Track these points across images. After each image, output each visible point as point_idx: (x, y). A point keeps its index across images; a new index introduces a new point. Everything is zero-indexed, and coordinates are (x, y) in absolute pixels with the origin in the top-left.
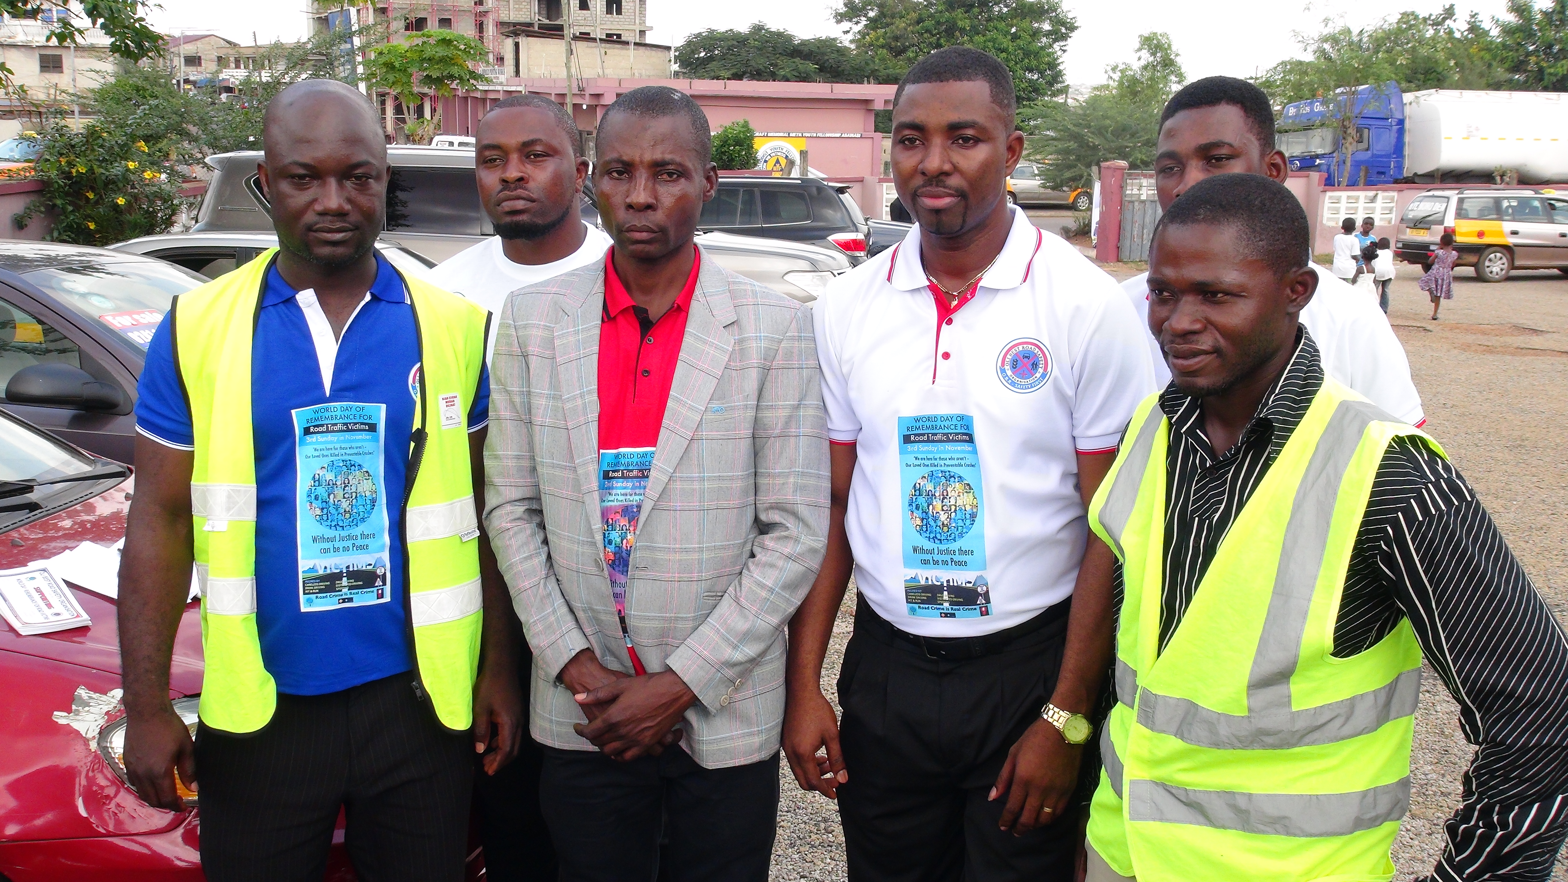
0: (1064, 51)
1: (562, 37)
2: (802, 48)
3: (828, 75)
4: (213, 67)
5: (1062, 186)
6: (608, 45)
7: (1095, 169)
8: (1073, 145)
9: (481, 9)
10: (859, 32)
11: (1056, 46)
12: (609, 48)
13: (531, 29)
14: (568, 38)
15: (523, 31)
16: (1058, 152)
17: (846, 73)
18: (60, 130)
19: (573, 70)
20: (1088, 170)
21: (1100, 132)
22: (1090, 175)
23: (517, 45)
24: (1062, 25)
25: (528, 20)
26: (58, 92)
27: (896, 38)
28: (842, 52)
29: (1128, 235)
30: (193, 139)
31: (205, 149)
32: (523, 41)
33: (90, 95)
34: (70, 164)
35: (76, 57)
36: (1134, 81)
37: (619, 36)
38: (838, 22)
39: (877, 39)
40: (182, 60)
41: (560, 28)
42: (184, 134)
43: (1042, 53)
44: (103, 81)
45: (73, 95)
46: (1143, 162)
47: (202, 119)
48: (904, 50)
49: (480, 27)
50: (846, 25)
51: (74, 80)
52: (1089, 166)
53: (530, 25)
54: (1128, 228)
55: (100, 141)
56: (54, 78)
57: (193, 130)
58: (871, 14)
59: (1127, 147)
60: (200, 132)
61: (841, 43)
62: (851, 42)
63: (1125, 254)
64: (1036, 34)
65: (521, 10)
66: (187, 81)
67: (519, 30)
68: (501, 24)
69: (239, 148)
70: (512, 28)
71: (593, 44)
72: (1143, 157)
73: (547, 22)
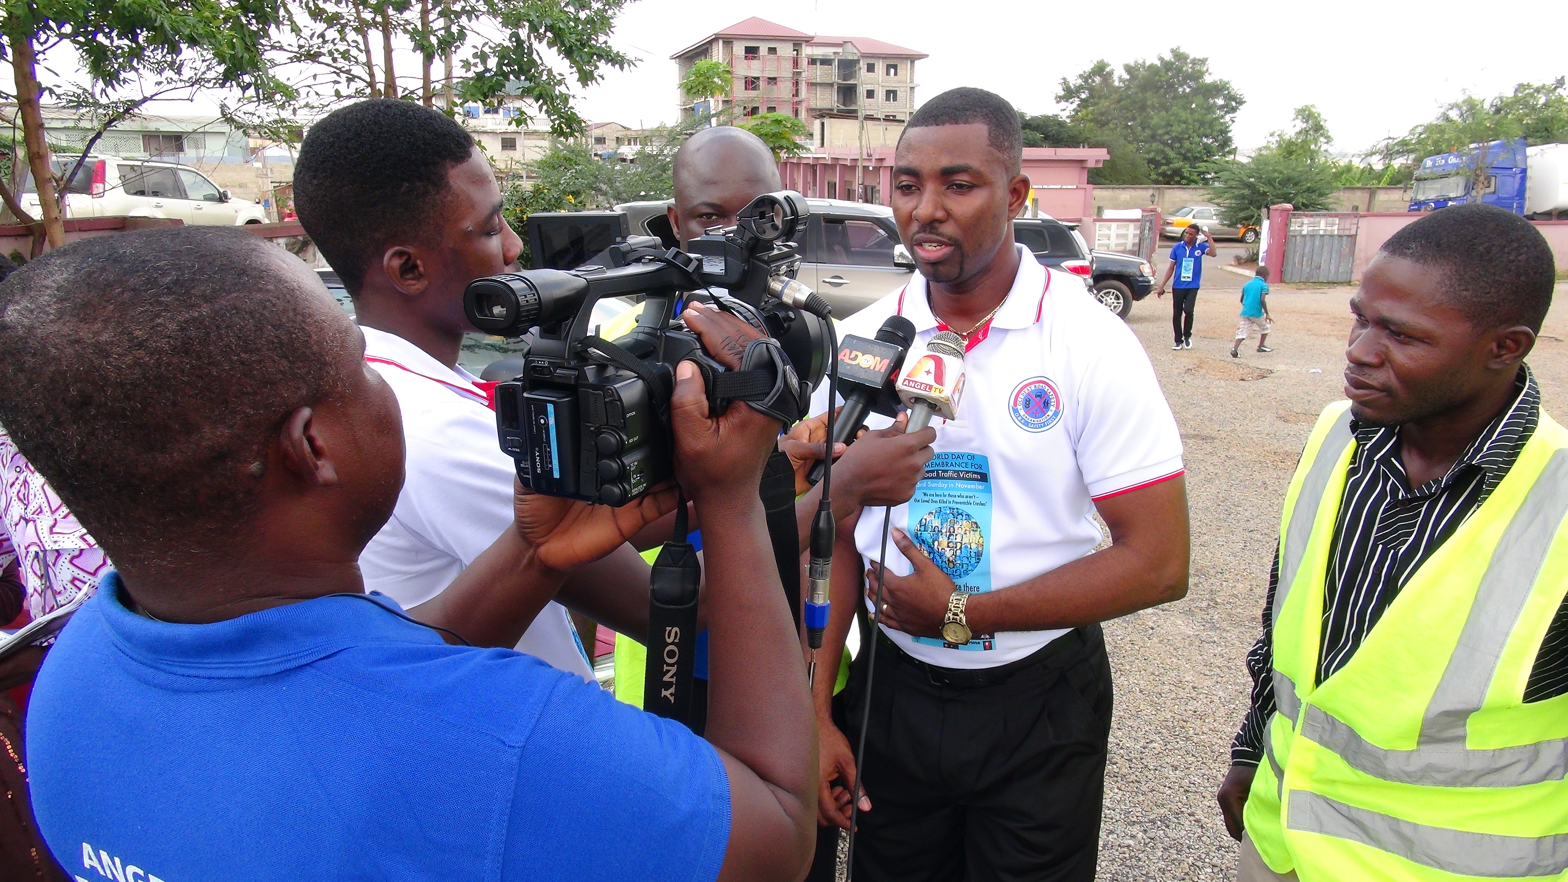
0: (1233, 121)
1: (856, 118)
2: (1031, 122)
3: (1051, 142)
4: (613, 144)
5: (1236, 224)
6: (888, 123)
7: (1264, 211)
8: (1246, 192)
9: (796, 99)
10: (1074, 110)
11: (1227, 118)
12: (889, 125)
13: (831, 112)
14: (861, 118)
15: (828, 114)
16: (1235, 197)
17: (1065, 140)
18: (516, 188)
19: (864, 142)
20: (1259, 211)
21: (1270, 182)
22: (1259, 215)
23: (823, 124)
24: (1233, 100)
25: (830, 107)
26: (513, 163)
27: (1102, 114)
28: (1061, 124)
29: (1291, 262)
30: (605, 194)
31: (612, 200)
32: (826, 121)
33: (535, 164)
34: (522, 212)
35: (525, 139)
36: (1290, 143)
37: (894, 116)
38: (1058, 102)
39: (1087, 115)
40: (593, 140)
41: (855, 111)
42: (598, 190)
43: (1214, 123)
44: (544, 154)
45: (524, 164)
46: (1304, 205)
47: (609, 180)
48: (1107, 123)
49: (796, 113)
50: (1063, 104)
51: (524, 155)
52: (1259, 208)
53: (832, 110)
54: (1291, 257)
55: (542, 195)
56: (511, 153)
57: (604, 187)
58: (1083, 96)
59: (1291, 193)
60: (608, 189)
61: (1061, 118)
62: (1068, 117)
63: (1287, 277)
64: (1210, 109)
65: (824, 99)
66: (596, 155)
67: (825, 113)
68: (810, 110)
69: (635, 200)
70: (818, 113)
71: (879, 123)
72: (1304, 201)
73: (843, 107)
